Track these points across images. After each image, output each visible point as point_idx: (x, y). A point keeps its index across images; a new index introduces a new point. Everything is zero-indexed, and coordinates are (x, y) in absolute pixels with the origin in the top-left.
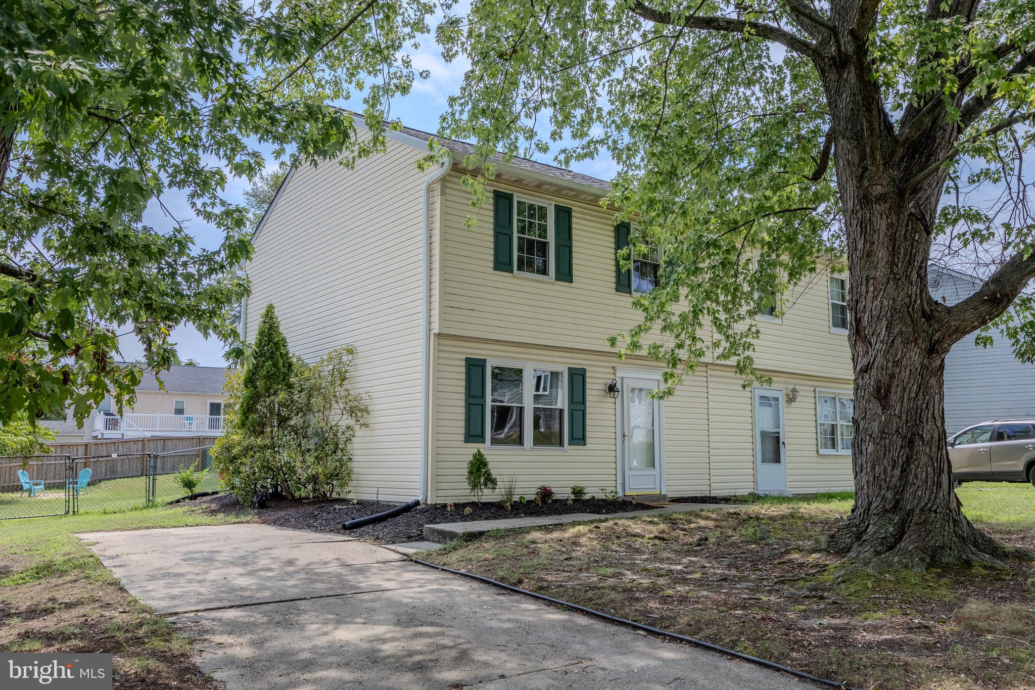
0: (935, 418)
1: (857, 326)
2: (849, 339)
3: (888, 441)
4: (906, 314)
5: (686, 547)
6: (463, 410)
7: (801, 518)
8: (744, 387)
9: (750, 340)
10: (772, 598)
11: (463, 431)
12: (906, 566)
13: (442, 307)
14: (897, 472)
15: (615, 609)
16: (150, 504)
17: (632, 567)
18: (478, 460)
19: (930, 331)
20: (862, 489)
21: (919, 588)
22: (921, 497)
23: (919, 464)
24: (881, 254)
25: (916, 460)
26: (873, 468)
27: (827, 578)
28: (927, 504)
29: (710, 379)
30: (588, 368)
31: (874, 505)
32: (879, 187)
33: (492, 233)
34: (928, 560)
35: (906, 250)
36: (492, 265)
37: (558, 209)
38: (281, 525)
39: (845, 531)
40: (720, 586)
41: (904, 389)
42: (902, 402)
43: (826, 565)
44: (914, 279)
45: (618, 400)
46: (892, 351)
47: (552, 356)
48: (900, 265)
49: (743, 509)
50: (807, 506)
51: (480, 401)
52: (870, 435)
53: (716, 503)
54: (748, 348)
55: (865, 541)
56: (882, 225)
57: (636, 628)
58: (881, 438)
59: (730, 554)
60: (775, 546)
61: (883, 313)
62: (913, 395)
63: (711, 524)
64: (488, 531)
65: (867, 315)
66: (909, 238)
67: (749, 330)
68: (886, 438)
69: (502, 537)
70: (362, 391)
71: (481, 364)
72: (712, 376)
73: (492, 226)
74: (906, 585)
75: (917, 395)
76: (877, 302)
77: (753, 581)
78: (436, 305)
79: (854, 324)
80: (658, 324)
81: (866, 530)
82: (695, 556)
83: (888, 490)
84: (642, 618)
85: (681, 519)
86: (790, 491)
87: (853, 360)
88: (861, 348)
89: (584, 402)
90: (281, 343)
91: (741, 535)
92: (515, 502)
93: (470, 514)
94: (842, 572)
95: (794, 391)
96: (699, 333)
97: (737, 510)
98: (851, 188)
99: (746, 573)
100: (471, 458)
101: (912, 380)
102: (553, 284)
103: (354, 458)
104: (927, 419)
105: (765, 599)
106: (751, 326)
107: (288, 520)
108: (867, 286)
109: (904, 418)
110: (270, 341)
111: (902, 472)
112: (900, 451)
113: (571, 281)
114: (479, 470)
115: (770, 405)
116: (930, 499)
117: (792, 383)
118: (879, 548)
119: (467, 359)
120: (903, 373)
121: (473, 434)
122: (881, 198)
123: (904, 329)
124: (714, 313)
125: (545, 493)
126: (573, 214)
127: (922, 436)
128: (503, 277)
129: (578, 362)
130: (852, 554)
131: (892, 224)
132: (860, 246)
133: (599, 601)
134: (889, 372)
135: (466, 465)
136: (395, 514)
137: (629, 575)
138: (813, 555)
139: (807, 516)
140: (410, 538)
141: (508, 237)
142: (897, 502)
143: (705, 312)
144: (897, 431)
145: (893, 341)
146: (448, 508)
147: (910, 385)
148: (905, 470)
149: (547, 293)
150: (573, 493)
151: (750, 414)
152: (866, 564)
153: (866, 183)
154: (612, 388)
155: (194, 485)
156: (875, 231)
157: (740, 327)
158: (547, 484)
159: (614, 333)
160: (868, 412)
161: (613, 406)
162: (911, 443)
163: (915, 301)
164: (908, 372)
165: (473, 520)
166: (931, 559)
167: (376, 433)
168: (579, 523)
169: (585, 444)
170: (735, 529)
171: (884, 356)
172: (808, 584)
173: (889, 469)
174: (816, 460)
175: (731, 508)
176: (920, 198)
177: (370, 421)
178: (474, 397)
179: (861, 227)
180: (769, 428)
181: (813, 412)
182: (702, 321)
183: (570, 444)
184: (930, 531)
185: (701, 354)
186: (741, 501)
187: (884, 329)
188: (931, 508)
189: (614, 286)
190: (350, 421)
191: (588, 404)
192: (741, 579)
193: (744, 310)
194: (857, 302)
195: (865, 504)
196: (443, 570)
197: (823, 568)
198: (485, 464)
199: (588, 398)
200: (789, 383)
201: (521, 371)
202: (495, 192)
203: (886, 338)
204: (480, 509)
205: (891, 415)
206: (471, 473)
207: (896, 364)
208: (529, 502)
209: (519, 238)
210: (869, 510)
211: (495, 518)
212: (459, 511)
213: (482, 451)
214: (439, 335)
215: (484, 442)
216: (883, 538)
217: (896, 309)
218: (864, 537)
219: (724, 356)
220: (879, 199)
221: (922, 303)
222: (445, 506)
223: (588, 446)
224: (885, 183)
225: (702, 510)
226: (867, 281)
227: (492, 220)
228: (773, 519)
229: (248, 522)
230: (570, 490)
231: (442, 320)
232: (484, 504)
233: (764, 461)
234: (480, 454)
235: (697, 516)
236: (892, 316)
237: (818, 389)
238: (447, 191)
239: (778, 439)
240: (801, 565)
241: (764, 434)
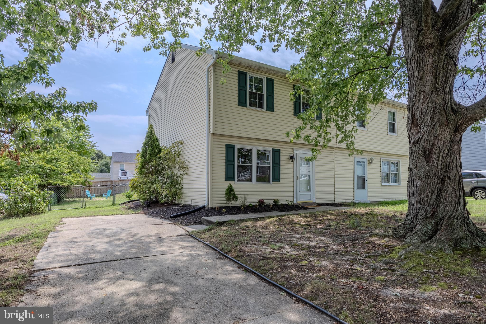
0: (457, 168)
1: (412, 119)
2: (407, 126)
3: (429, 180)
4: (442, 110)
5: (319, 230)
6: (224, 167)
7: (376, 215)
8: (349, 155)
9: (353, 133)
10: (363, 269)
11: (224, 176)
12: (441, 250)
13: (214, 122)
14: (434, 196)
15: (272, 275)
16: (114, 204)
17: (290, 243)
18: (230, 188)
19: (456, 119)
20: (413, 205)
21: (453, 266)
22: (448, 211)
23: (447, 192)
24: (429, 78)
25: (446, 190)
26: (420, 194)
27: (394, 255)
28: (452, 215)
29: (335, 154)
30: (281, 149)
31: (420, 214)
32: (429, 40)
33: (237, 89)
34: (453, 246)
35: (443, 74)
36: (237, 103)
37: (268, 79)
38: (150, 215)
39: (402, 226)
40: (334, 258)
41: (440, 152)
42: (439, 159)
43: (393, 246)
44: (448, 91)
45: (295, 163)
46: (434, 131)
47: (265, 144)
48: (439, 83)
49: (348, 209)
50: (378, 208)
51: (232, 163)
52: (419, 177)
53: (337, 206)
54: (352, 137)
55: (414, 233)
56: (429, 61)
57: (281, 289)
58: (426, 178)
59: (341, 236)
60: (364, 232)
61: (429, 110)
62: (445, 155)
63: (333, 217)
64: (228, 221)
65: (418, 112)
66: (445, 68)
67: (353, 129)
68: (428, 178)
69: (234, 224)
70: (185, 160)
71: (233, 147)
72: (336, 152)
73: (237, 87)
74: (443, 263)
75: (447, 155)
76: (425, 105)
77: (353, 256)
78: (211, 121)
79: (411, 118)
80: (309, 126)
81: (415, 227)
82: (324, 236)
83: (428, 206)
84: (285, 283)
85: (320, 215)
86: (369, 201)
87: (409, 138)
88: (414, 131)
89: (279, 163)
90: (156, 141)
91: (347, 224)
92: (247, 206)
93: (225, 212)
94: (404, 252)
95: (372, 159)
96: (329, 130)
97: (346, 210)
98: (412, 43)
99: (349, 249)
100: (227, 187)
101: (445, 147)
102: (265, 112)
103: (184, 187)
104: (453, 168)
105: (359, 269)
106: (354, 127)
107: (153, 213)
108: (419, 96)
109: (439, 167)
110: (151, 139)
111: (437, 197)
112: (436, 185)
113: (273, 111)
114: (230, 192)
115: (361, 165)
116: (453, 212)
117: (371, 156)
118: (423, 237)
119: (226, 145)
120: (439, 143)
121: (229, 177)
122: (430, 46)
123: (441, 119)
124: (336, 121)
125: (261, 202)
126: (275, 82)
127: (449, 177)
128: (242, 109)
129: (277, 146)
130: (408, 240)
131: (436, 60)
132: (416, 74)
133: (265, 268)
134: (432, 142)
135: (225, 190)
136: (194, 212)
137: (288, 249)
138: (385, 239)
139: (378, 214)
140: (195, 223)
141: (244, 92)
142: (434, 213)
143: (332, 120)
144: (435, 174)
145: (434, 126)
146: (217, 209)
147: (444, 149)
148: (439, 195)
149: (262, 116)
150: (274, 202)
151: (352, 168)
152: (417, 248)
153: (421, 38)
154: (292, 158)
155: (131, 197)
156: (425, 65)
157: (349, 127)
158: (262, 198)
159: (288, 131)
160: (418, 164)
161: (292, 165)
162: (443, 181)
163: (448, 103)
164: (442, 142)
165: (225, 215)
166: (454, 245)
167: (192, 177)
168: (272, 217)
169: (280, 181)
170: (344, 221)
171: (429, 134)
172: (384, 259)
173: (430, 195)
174: (380, 187)
175: (342, 209)
176: (450, 49)
177: (189, 172)
178: (230, 161)
179: (417, 64)
180: (361, 174)
181: (380, 168)
182: (330, 124)
183: (273, 181)
184: (454, 229)
185: (329, 140)
186: (348, 205)
187: (429, 119)
188: (454, 217)
189: (293, 113)
190: (181, 172)
191: (281, 164)
192: (346, 253)
193: (351, 119)
194: (413, 105)
195: (415, 213)
196: (200, 241)
197: (391, 249)
198: (233, 190)
199: (281, 162)
200: (369, 156)
201: (251, 150)
202: (239, 71)
203: (430, 124)
204: (231, 209)
205: (431, 166)
206: (226, 194)
207: (436, 137)
208: (254, 206)
209: (250, 92)
210: (417, 216)
211: (236, 214)
212: (220, 211)
213: (232, 185)
214: (213, 134)
215: (234, 180)
216: (425, 232)
217: (436, 108)
218: (414, 231)
219: (341, 142)
220: (429, 47)
221: (451, 105)
222: (215, 208)
223: (281, 182)
224: (432, 37)
225: (330, 210)
226: (420, 93)
227: (237, 84)
228: (362, 215)
229: (138, 213)
230: (272, 201)
231: (214, 128)
232: (233, 207)
233: (358, 188)
234: (231, 186)
235: (328, 213)
236: (434, 112)
237: (382, 158)
238: (216, 70)
239: (364, 179)
240: (379, 245)
241: (358, 177)
